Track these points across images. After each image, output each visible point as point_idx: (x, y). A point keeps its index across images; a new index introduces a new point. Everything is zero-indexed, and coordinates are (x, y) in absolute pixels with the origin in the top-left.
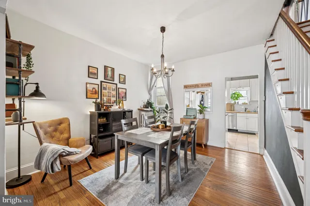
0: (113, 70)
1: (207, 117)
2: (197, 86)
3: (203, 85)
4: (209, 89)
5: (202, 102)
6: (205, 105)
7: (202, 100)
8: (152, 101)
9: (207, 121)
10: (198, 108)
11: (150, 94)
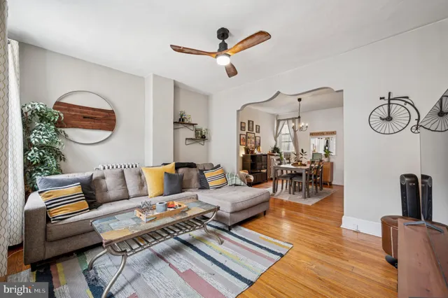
0: (253, 122)
1: (332, 160)
2: (322, 134)
3: (328, 133)
4: (334, 136)
5: (327, 148)
6: (330, 150)
7: (327, 146)
8: (278, 146)
9: (332, 164)
10: (323, 153)
11: (276, 140)
